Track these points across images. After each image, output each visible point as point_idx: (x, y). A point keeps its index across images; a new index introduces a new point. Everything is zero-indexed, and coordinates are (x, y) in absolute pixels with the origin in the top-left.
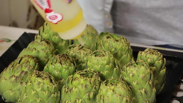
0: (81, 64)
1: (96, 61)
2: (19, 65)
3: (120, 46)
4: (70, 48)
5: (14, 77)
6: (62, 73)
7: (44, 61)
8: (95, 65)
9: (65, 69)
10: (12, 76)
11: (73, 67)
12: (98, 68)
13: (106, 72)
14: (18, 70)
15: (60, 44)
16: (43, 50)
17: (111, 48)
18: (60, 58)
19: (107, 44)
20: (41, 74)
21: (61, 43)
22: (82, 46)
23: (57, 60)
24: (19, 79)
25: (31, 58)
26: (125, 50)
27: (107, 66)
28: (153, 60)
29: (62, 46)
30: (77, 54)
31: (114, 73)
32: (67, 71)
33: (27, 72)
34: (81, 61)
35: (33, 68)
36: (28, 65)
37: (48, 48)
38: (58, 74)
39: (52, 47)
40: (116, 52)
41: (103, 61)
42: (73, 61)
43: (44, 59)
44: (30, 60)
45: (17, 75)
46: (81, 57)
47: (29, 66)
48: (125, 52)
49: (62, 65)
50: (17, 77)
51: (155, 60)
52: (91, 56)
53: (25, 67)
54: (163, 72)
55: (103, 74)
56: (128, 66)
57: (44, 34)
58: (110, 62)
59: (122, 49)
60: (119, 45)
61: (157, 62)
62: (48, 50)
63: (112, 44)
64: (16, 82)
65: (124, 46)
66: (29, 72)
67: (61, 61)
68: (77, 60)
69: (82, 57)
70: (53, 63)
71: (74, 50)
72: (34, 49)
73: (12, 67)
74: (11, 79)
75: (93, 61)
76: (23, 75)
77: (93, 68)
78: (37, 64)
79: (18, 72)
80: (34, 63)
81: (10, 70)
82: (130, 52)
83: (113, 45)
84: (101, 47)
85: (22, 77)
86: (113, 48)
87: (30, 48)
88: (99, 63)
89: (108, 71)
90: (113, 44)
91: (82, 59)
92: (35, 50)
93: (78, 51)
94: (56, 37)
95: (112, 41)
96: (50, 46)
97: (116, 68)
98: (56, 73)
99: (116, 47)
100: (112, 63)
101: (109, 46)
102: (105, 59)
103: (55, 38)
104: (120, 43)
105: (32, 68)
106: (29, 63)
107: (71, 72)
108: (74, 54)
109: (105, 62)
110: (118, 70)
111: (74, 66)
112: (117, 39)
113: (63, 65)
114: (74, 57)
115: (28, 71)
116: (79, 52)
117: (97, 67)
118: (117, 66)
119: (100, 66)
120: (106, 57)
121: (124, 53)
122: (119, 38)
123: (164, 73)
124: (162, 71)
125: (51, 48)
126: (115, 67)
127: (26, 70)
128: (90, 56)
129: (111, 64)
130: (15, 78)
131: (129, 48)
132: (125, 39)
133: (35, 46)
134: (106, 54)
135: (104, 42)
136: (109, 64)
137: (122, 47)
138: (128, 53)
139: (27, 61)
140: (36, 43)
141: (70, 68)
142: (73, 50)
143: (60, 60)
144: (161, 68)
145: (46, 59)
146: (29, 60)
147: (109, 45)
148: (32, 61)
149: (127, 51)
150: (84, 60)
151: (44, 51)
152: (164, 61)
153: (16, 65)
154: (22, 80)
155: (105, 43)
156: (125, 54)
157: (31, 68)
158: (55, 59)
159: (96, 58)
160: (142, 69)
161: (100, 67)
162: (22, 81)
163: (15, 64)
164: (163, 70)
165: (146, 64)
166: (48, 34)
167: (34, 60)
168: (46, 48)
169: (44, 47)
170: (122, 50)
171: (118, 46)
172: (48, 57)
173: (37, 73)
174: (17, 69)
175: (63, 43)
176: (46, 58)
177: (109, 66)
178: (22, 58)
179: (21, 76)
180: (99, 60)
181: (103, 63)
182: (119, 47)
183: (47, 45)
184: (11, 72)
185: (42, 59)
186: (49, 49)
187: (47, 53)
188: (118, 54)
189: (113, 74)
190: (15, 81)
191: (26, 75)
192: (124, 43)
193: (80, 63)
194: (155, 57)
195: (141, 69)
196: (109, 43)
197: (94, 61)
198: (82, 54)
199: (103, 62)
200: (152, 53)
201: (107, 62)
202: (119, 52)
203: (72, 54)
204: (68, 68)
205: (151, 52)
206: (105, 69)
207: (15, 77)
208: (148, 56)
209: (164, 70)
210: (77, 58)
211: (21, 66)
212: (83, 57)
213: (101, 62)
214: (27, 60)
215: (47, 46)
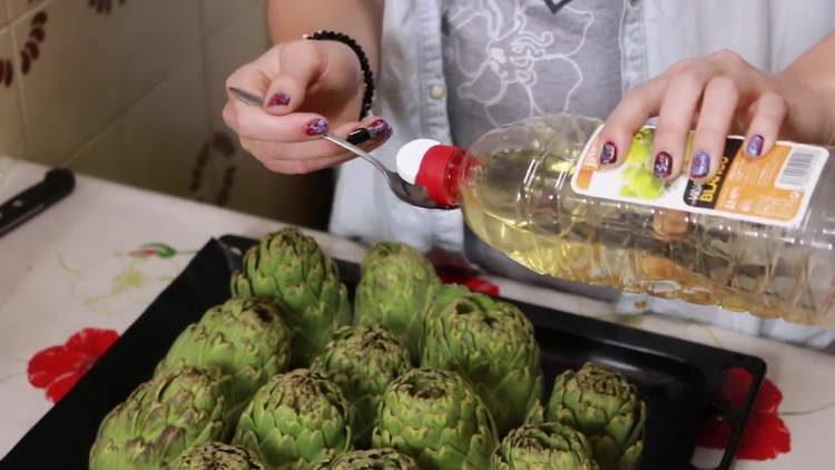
0: (369, 396)
1: (411, 414)
2: (158, 405)
3: (500, 345)
4: (336, 337)
5: (139, 444)
6: (298, 441)
7: (250, 378)
8: (408, 425)
9: (308, 427)
10: (135, 441)
11: (335, 419)
12: (416, 436)
13: (443, 451)
14: (155, 424)
15: (309, 309)
16: (247, 342)
17: (468, 348)
18: (293, 386)
19: (455, 334)
20: (220, 459)
21: (312, 309)
22: (374, 334)
23: (283, 395)
24: (158, 452)
25: (200, 384)
26: (515, 355)
27: (448, 433)
28: (605, 412)
29: (315, 317)
30: (355, 362)
31: (469, 454)
32: (317, 437)
33: (183, 431)
34: (370, 386)
35: (204, 418)
36: (187, 408)
37: (265, 336)
38: (286, 442)
39: (277, 332)
40: (486, 363)
41: (435, 414)
42: (340, 400)
43: (248, 373)
44: (198, 389)
45: (152, 437)
46: (368, 373)
47: (190, 410)
48: (514, 361)
49: (298, 414)
50: (150, 445)
51: (609, 412)
52: (396, 390)
53: (176, 413)
54: (634, 452)
55: (434, 455)
56: (517, 440)
57: (259, 278)
58: (459, 418)
59: (507, 352)
60: (496, 342)
61: (616, 419)
62: (263, 343)
63: (473, 336)
64: (147, 461)
65: (511, 344)
66: (190, 432)
67: (296, 399)
68: (357, 382)
69: (372, 373)
70: (271, 406)
71: (349, 346)
72: (219, 339)
73: (136, 409)
74: (131, 450)
75: (403, 412)
76: (170, 438)
77: (399, 432)
78: (219, 400)
79: (154, 429)
80: (208, 399)
81: (130, 418)
82: (530, 360)
83: (477, 340)
84: (438, 340)
85: (166, 447)
86: (476, 349)
87: (208, 330)
88: (420, 419)
89: (450, 449)
90: (478, 336)
91: (372, 382)
92: (223, 341)
93: (361, 354)
94: (297, 289)
95: (473, 326)
96: (271, 331)
97: (480, 433)
98: (279, 439)
99: (487, 346)
100: (466, 420)
101: (463, 343)
102: (441, 407)
103: (293, 293)
104: (499, 335)
105: (202, 415)
106: (191, 399)
107: (329, 436)
108: (346, 362)
109: (442, 419)
110: (484, 441)
111: (340, 417)
112: (492, 313)
113: (301, 416)
114: (348, 371)
115: (186, 426)
116: (365, 356)
117: (414, 432)
118: (482, 428)
119: (423, 430)
120: (447, 401)
121: (512, 365)
122: (499, 313)
123: (637, 454)
124: (631, 449)
125: (273, 334)
126: (476, 431)
127: (180, 422)
128: (393, 393)
129: (461, 424)
130: (144, 448)
131: (527, 350)
132: (517, 318)
133: (221, 328)
134: (447, 386)
135: (447, 326)
136: (456, 424)
137: (505, 348)
138: (526, 363)
139: (186, 394)
140: (226, 317)
141: (326, 423)
142: (346, 346)
143: (292, 398)
144: (629, 437)
145: (254, 372)
146: (194, 389)
147: (463, 339)
148: (203, 395)
149: (522, 357)
150: (377, 384)
151: (250, 347)
152: (639, 414)
153: (150, 404)
154: (166, 455)
155: (451, 329)
156: (515, 368)
157: (197, 417)
158: (278, 391)
159: (411, 403)
160: (564, 462)
161: (425, 435)
162: (167, 460)
163: (146, 401)
164: (635, 444)
165: (579, 441)
166: (272, 279)
167: (209, 388)
168: (258, 336)
169: (250, 334)
170: (504, 354)
171: (492, 345)
172: (263, 366)
173: (208, 455)
174: (152, 418)
175: (318, 307)
176: (256, 369)
177: (454, 431)
178: (172, 380)
179: (163, 445)
180: (421, 408)
181: (434, 422)
182: (495, 346)
183: (262, 325)
184: (133, 427)
185: (242, 372)
186: (268, 342)
187: (259, 352)
188: (491, 368)
189: (465, 454)
190: (142, 458)
191: (181, 440)
192: (512, 333)
193: (365, 392)
194: (611, 403)
195: (560, 462)
196: (464, 334)
197: (406, 414)
198: (373, 364)
199: (437, 418)
200: (601, 383)
201: (447, 419)
202: (496, 362)
203: (340, 360)
204: (319, 427)
205: (598, 381)
206: (441, 441)
207: (142, 444)
208: (589, 396)
209: (639, 444)
210: (355, 377)
211: (165, 410)
212: (377, 374)
213: (428, 418)
214: (185, 391)
215: (260, 328)
